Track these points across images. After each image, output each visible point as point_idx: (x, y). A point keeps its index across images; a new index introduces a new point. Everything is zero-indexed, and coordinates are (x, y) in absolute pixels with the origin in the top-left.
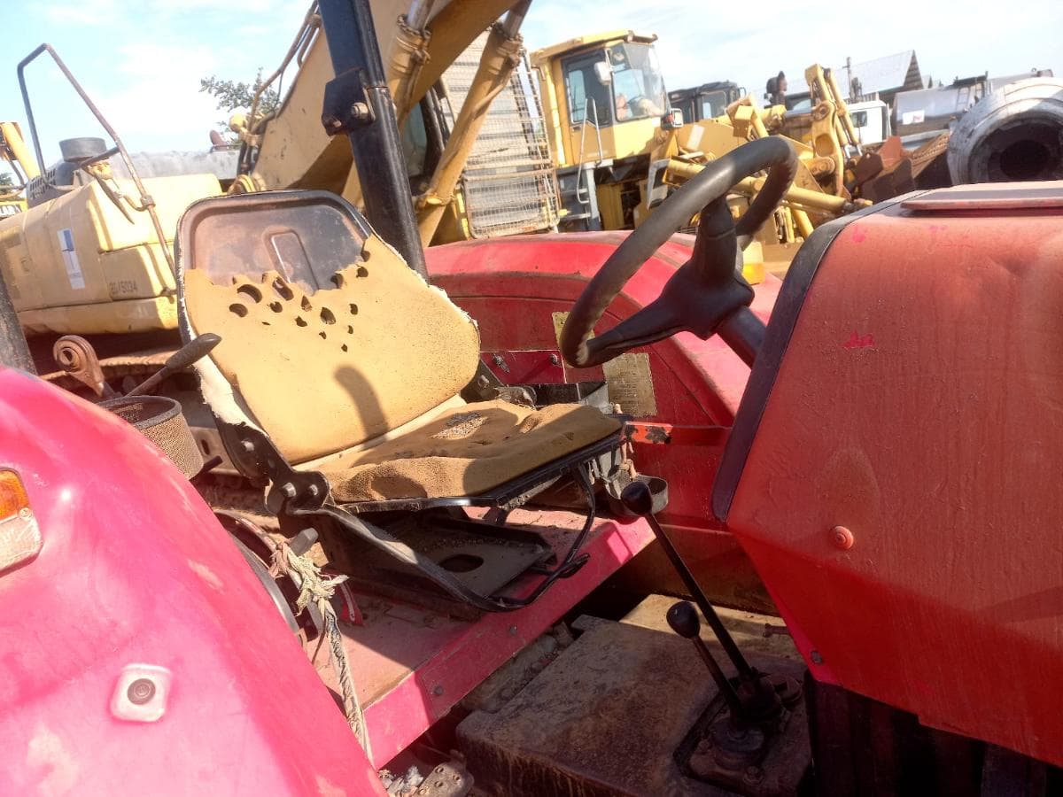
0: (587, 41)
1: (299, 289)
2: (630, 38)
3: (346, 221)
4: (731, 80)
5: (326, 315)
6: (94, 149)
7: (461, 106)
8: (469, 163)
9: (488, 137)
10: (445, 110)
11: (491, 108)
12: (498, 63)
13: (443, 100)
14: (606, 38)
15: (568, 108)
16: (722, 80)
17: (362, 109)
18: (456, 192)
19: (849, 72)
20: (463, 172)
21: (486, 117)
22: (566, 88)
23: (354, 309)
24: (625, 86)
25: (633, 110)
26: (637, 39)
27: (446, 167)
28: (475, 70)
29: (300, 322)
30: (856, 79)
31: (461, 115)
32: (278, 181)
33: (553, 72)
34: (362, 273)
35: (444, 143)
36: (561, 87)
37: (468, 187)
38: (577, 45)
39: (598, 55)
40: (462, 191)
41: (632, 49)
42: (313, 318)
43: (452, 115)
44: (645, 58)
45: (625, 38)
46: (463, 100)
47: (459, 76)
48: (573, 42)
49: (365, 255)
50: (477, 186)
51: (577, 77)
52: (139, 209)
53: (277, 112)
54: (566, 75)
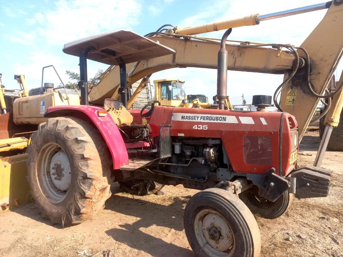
0: (167, 80)
1: (115, 109)
2: (178, 81)
3: (120, 104)
4: (204, 95)
5: (117, 112)
6: (52, 86)
7: (135, 91)
8: (134, 102)
9: (140, 98)
10: (131, 91)
11: (141, 92)
12: (143, 85)
13: (131, 89)
14: (172, 80)
15: (161, 94)
16: (202, 94)
17: (123, 92)
18: (131, 107)
19: (243, 98)
20: (133, 103)
21: (140, 93)
22: (161, 90)
23: (120, 112)
24: (175, 92)
25: (177, 97)
26: (179, 82)
27: (130, 102)
28: (139, 84)
29: (115, 112)
30: (245, 100)
31: (135, 93)
32: (93, 99)
33: (158, 85)
34: (121, 109)
35: (130, 97)
36: (160, 89)
37: (133, 106)
38: (164, 81)
39: (170, 84)
40: (132, 107)
41: (178, 84)
42: (116, 112)
43: (133, 92)
44: (181, 86)
45: (177, 81)
46: (136, 90)
47: (136, 85)
48: (164, 80)
49: (122, 107)
50: (135, 107)
51: (164, 88)
52: (65, 99)
53: (96, 85)
54: (161, 87)
